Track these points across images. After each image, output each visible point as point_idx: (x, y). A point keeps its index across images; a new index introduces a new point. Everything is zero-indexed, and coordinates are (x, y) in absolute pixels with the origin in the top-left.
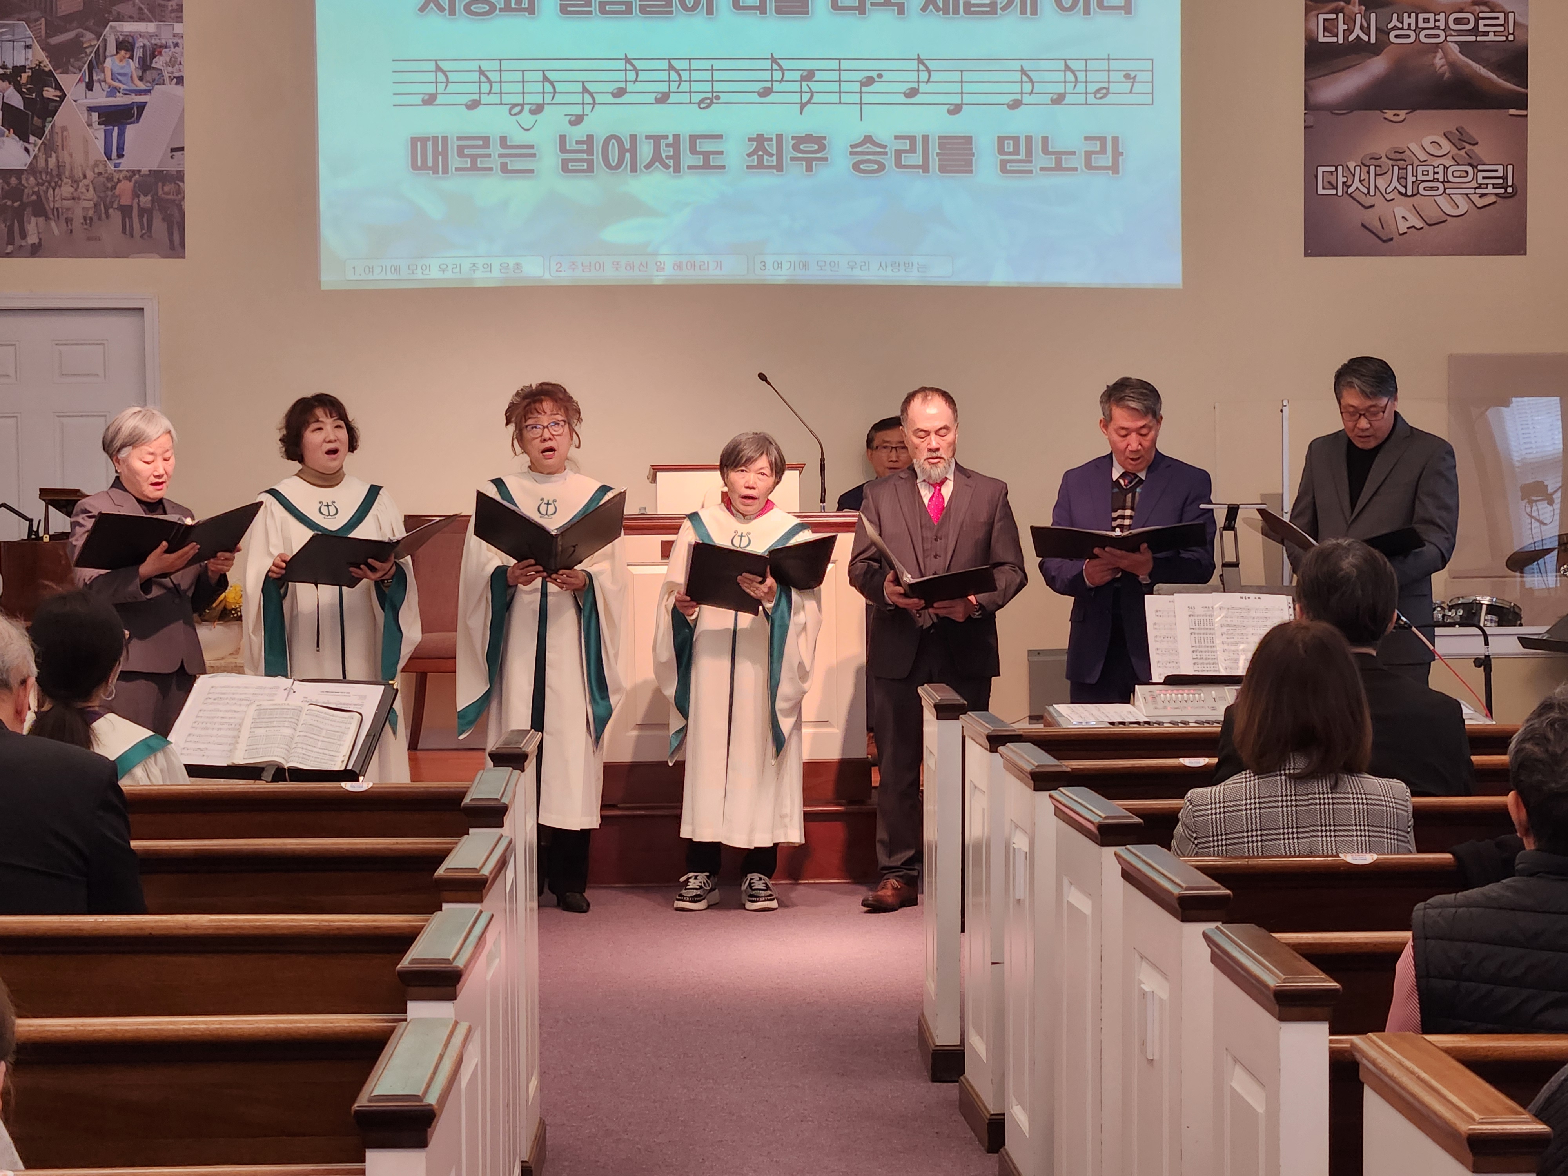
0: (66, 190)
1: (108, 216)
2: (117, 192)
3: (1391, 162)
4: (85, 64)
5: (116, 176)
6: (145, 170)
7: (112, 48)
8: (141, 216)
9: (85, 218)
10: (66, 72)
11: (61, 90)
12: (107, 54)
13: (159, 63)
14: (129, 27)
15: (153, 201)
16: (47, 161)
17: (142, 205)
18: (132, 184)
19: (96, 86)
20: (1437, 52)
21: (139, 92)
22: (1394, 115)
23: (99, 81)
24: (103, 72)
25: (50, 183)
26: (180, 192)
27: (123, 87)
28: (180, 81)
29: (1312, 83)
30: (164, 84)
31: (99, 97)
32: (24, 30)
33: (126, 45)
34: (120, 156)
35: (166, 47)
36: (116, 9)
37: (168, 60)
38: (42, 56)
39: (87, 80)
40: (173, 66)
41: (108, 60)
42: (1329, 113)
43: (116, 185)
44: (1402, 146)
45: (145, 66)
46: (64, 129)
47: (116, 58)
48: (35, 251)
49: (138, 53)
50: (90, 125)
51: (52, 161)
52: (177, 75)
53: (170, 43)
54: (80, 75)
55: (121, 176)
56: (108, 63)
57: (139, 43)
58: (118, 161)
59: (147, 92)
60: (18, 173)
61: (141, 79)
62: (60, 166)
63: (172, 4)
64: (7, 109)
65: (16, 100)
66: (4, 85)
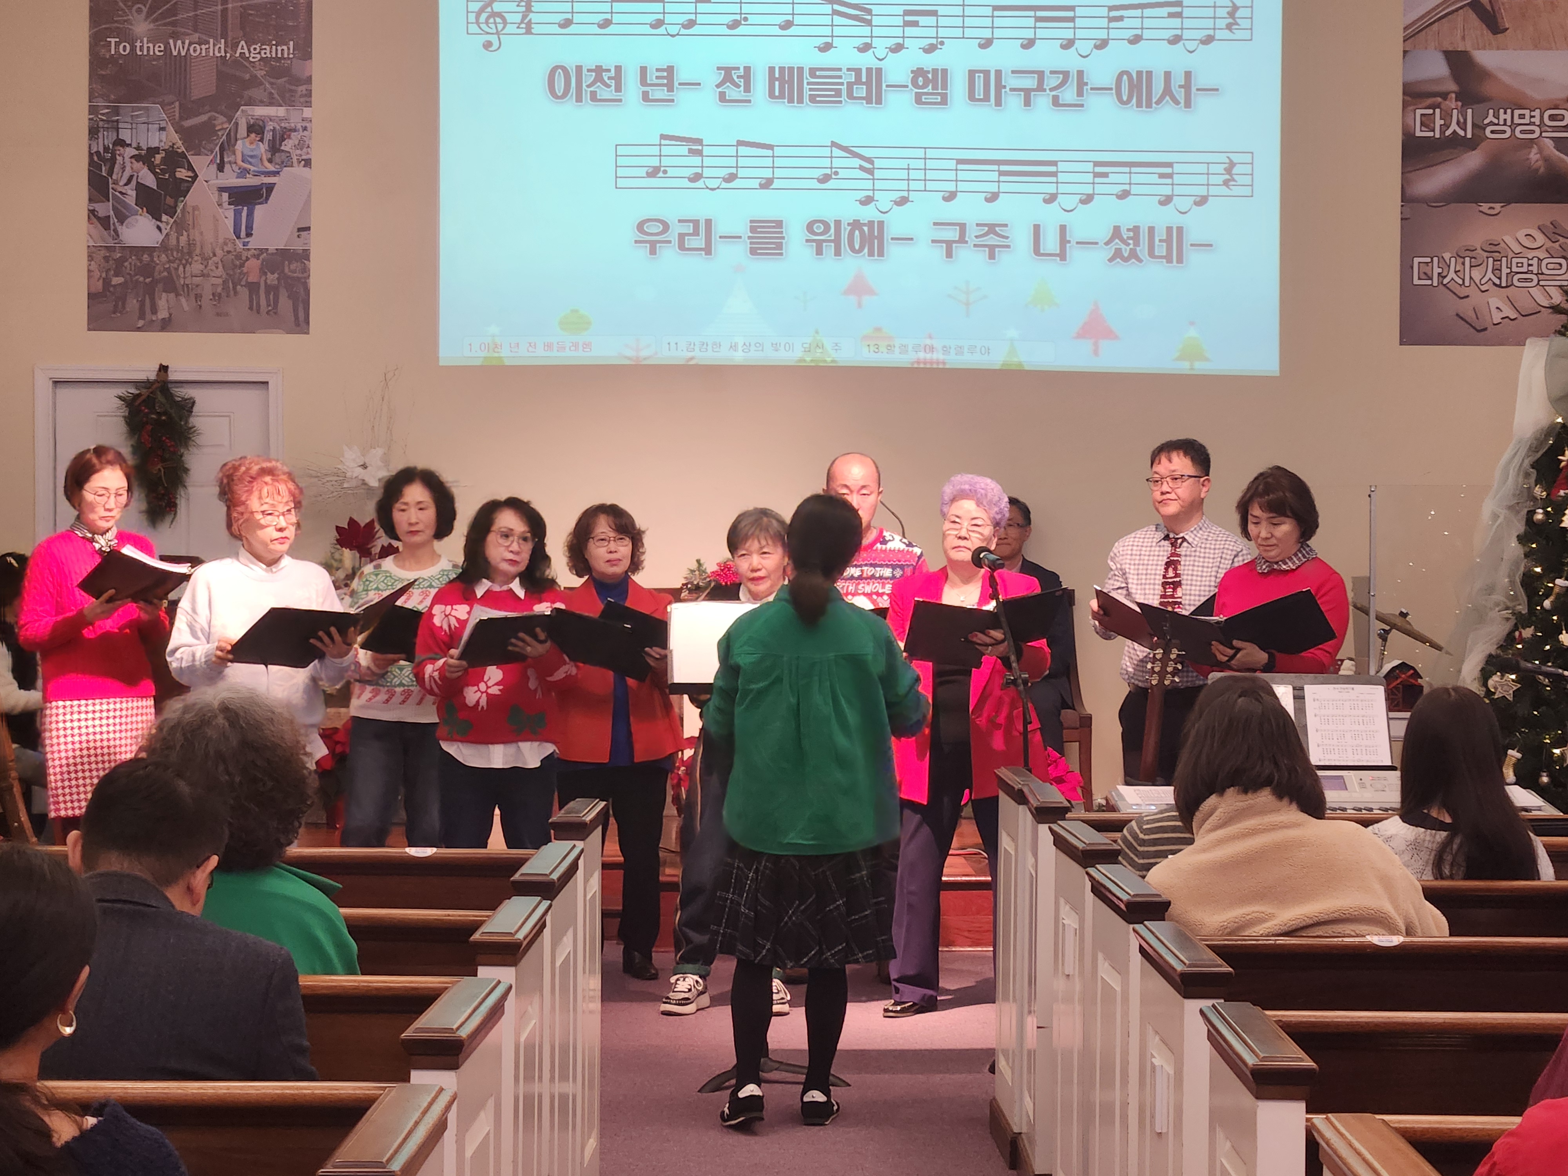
0: (196, 267)
1: (236, 293)
2: (245, 270)
3: (1486, 254)
4: (217, 145)
5: (245, 254)
6: (272, 248)
7: (242, 130)
8: (267, 293)
9: (213, 294)
10: (198, 153)
11: (193, 171)
12: (238, 137)
13: (287, 146)
14: (260, 111)
15: (278, 279)
16: (178, 239)
17: (269, 282)
18: (260, 262)
19: (227, 167)
20: (1532, 147)
21: (268, 174)
22: (1491, 208)
23: (230, 163)
24: (235, 154)
25: (181, 260)
26: (306, 270)
27: (252, 168)
28: (308, 163)
29: (1408, 175)
30: (292, 166)
31: (230, 179)
32: (158, 112)
33: (256, 128)
34: (249, 235)
35: (295, 130)
36: (247, 93)
37: (297, 143)
38: (175, 138)
39: (218, 161)
40: (301, 149)
41: (239, 142)
42: (1425, 206)
43: (244, 264)
44: (1496, 238)
45: (275, 148)
47: (247, 141)
48: (166, 325)
49: (268, 136)
50: (220, 205)
51: (183, 239)
52: (304, 157)
53: (299, 126)
54: (211, 157)
55: (250, 253)
56: (239, 145)
58: (247, 240)
59: (276, 173)
60: (150, 250)
61: (270, 161)
62: (191, 244)
63: (302, 89)
64: (141, 188)
65: (150, 180)
66: (138, 165)
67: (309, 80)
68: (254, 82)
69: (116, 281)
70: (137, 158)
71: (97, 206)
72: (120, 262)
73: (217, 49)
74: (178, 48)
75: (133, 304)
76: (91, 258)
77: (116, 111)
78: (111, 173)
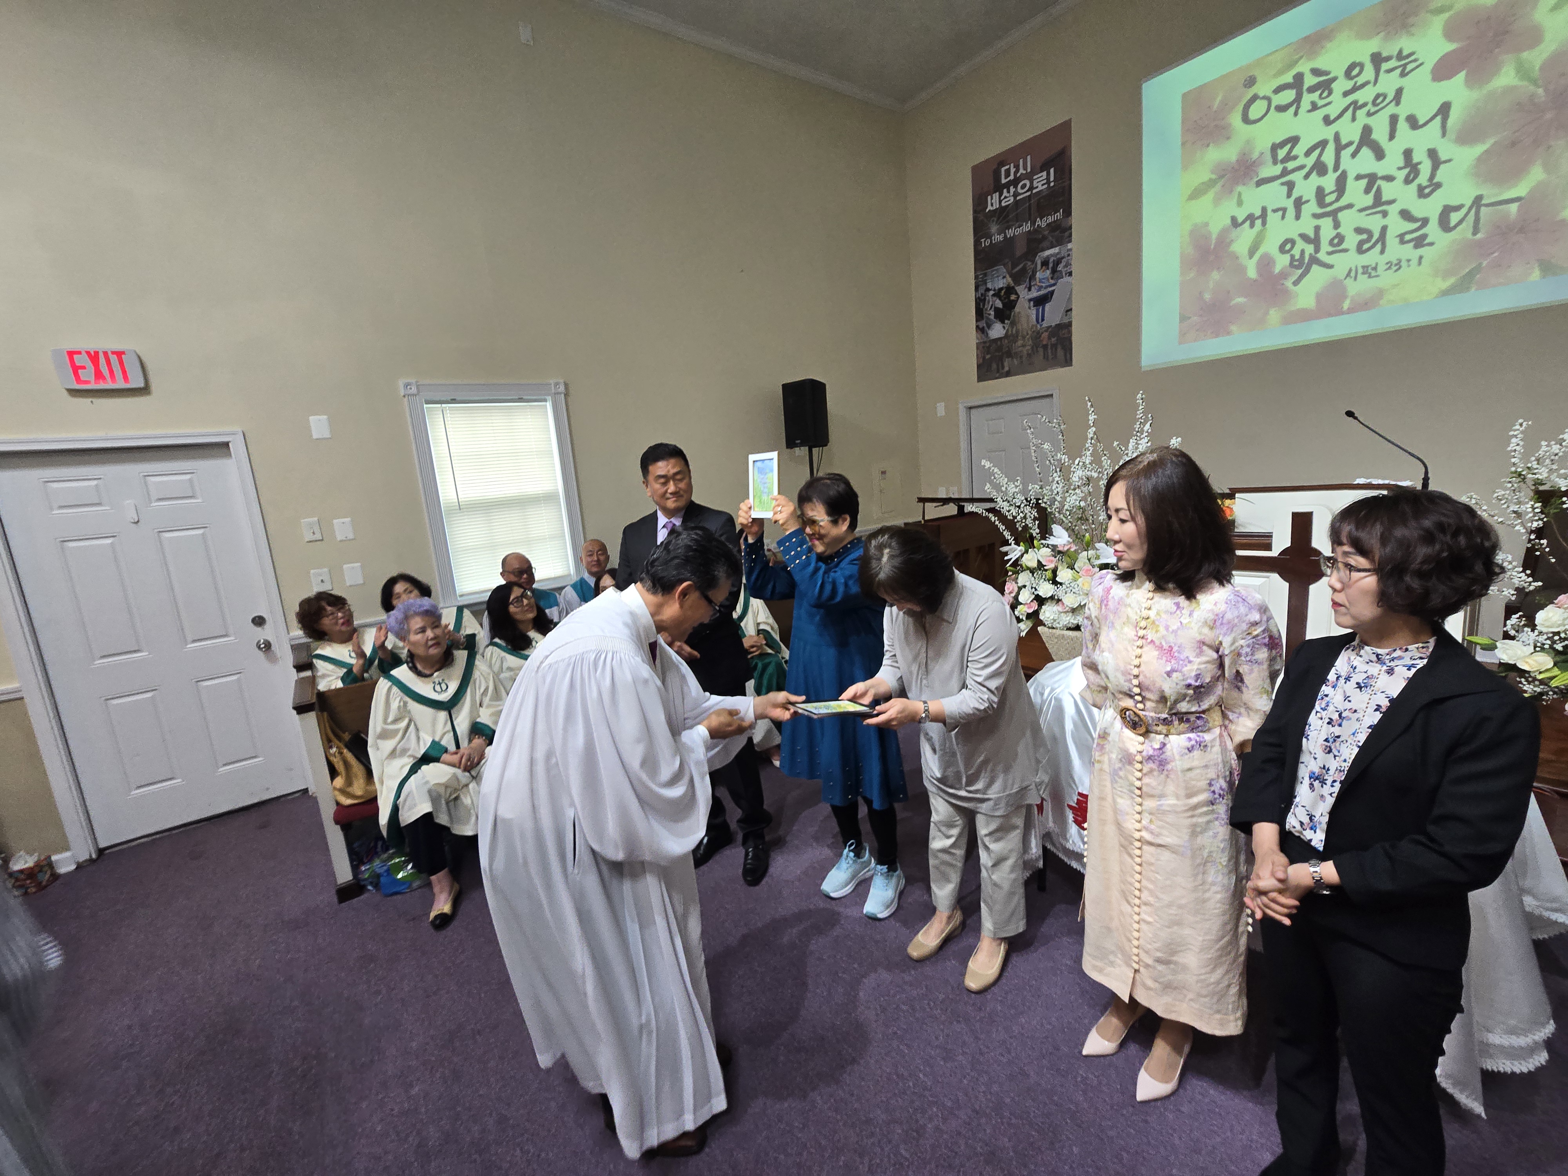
0: (1020, 343)
1: (1037, 351)
2: (1041, 339)
5: (1041, 331)
6: (1053, 324)
7: (1039, 266)
8: (1052, 349)
9: (1028, 354)
10: (1019, 285)
11: (1018, 294)
12: (1037, 270)
14: (1047, 253)
15: (1057, 340)
17: (1052, 342)
18: (1048, 333)
19: (1033, 288)
21: (1051, 286)
24: (1036, 280)
25: (1013, 341)
26: (1070, 332)
27: (1044, 285)
28: (1070, 274)
30: (1062, 278)
31: (1034, 294)
32: (1002, 270)
33: (1045, 263)
34: (1043, 320)
35: (1063, 258)
36: (1041, 246)
37: (1065, 265)
38: (1009, 279)
40: (1067, 267)
41: (1038, 273)
43: (1041, 335)
45: (1054, 271)
46: (1019, 313)
47: (1041, 271)
48: (1008, 374)
49: (1051, 265)
50: (1030, 308)
51: (1014, 332)
52: (1069, 271)
53: (1066, 255)
55: (1043, 330)
56: (1038, 275)
57: (1051, 260)
58: (1042, 323)
59: (1054, 285)
60: (1000, 339)
61: (1052, 278)
62: (1017, 332)
63: (1067, 234)
64: (997, 310)
65: (999, 304)
66: (995, 298)
67: (1070, 228)
68: (1044, 238)
69: (988, 357)
70: (993, 295)
71: (979, 323)
72: (989, 347)
73: (1027, 227)
74: (1010, 233)
75: (994, 366)
76: (977, 348)
77: (985, 275)
78: (984, 305)
